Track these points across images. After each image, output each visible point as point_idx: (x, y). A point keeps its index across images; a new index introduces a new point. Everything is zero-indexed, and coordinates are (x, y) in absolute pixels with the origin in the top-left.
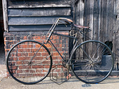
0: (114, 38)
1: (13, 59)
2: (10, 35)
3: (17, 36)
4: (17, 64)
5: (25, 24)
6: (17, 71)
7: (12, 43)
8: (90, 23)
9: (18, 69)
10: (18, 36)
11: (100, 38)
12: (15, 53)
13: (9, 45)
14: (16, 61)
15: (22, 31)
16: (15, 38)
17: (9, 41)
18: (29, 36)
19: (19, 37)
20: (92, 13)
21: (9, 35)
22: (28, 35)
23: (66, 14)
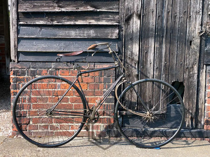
0: (186, 76)
1: (23, 107)
2: (20, 67)
3: (31, 69)
4: (29, 116)
5: (44, 51)
6: (29, 126)
7: (23, 80)
8: (149, 51)
9: (31, 123)
10: (33, 69)
11: (164, 76)
12: (27, 97)
13: (18, 83)
14: (28, 110)
15: (39, 62)
16: (28, 72)
17: (17, 78)
18: (50, 70)
19: (34, 71)
21: (18, 68)
22: (49, 69)
23: (112, 36)
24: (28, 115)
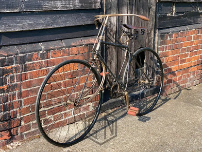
1: (12, 105)
2: (6, 55)
3: (20, 55)
4: (20, 115)
5: (31, 29)
6: (21, 128)
7: (11, 71)
9: (23, 123)
10: (22, 55)
11: (133, 43)
12: (17, 92)
13: (4, 76)
14: (18, 109)
15: (26, 44)
16: (16, 60)
17: (4, 69)
18: (41, 52)
19: (24, 56)
20: (125, 5)
21: (4, 56)
22: (39, 51)
23: (95, 6)
24: (18, 115)
